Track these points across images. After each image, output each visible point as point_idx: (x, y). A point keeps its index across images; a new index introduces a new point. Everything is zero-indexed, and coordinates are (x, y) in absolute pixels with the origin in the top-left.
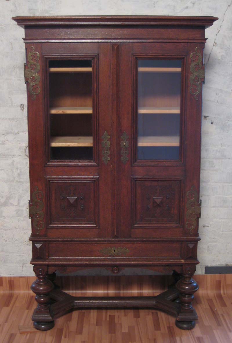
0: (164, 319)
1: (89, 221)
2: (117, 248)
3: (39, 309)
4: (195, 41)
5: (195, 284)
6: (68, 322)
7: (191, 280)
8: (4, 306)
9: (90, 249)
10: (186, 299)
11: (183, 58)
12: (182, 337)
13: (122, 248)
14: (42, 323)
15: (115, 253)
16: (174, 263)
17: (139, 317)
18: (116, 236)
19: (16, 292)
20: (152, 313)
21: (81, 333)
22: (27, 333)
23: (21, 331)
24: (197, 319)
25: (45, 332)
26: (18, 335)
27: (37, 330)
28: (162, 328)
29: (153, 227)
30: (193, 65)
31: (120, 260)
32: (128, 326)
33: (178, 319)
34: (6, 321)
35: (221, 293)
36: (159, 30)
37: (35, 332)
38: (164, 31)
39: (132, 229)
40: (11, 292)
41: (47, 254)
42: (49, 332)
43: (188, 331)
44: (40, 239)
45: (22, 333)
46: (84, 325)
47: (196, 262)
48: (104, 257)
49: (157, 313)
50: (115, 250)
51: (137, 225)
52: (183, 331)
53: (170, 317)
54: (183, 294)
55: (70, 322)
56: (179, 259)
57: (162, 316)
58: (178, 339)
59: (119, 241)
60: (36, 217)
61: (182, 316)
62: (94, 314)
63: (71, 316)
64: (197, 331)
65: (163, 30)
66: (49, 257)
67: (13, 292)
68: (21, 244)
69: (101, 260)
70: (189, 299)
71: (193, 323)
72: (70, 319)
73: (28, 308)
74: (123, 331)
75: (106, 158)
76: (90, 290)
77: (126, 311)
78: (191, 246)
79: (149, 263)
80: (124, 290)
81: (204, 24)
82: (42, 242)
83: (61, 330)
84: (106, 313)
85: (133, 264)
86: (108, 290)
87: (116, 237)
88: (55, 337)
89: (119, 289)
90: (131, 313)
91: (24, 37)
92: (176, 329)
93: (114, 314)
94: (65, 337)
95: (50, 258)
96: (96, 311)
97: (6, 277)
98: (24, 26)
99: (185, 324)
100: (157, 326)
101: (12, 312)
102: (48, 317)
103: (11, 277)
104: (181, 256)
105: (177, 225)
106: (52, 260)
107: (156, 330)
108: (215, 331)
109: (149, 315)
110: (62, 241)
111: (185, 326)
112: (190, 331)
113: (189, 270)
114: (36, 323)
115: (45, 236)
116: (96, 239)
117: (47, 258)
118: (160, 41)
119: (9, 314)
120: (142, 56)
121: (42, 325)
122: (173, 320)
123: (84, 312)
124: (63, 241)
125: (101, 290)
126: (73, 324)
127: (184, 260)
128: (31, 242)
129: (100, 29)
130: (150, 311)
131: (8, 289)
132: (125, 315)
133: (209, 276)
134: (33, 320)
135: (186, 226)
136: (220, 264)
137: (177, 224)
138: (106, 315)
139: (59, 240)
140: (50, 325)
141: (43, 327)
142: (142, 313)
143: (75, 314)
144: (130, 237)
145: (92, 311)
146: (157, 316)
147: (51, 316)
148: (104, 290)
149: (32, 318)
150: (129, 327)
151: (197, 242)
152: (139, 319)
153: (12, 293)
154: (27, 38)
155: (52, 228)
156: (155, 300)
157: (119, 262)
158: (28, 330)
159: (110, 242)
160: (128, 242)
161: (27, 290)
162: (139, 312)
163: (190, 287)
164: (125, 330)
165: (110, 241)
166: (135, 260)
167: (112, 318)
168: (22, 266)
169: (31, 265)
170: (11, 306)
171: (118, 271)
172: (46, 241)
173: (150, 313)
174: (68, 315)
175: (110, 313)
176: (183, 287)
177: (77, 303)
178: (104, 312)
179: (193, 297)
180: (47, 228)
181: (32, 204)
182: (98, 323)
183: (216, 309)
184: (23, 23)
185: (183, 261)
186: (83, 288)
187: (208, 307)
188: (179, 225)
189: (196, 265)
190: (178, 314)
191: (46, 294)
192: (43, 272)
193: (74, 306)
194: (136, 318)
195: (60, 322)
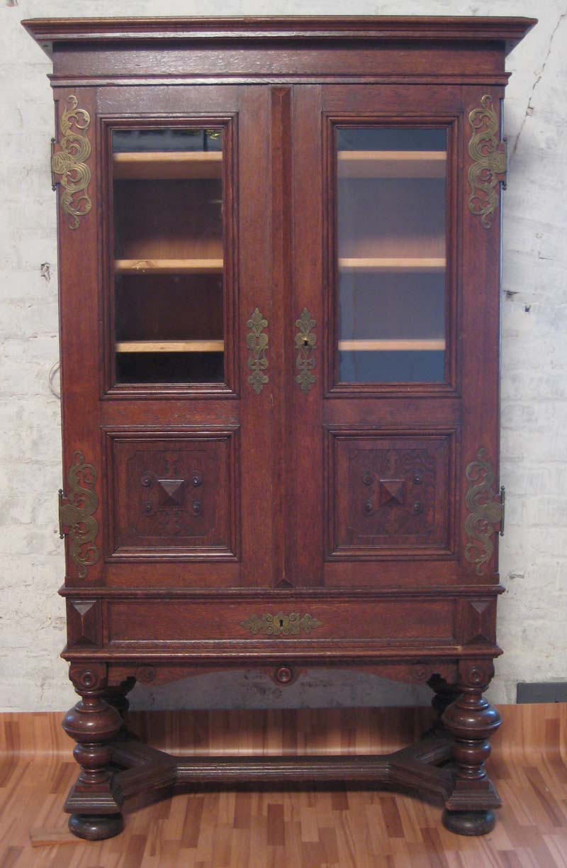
0: (412, 813)
1: (215, 542)
2: (288, 615)
3: (82, 782)
4: (481, 81)
5: (492, 713)
6: (161, 821)
7: (482, 701)
9: (217, 619)
10: (471, 752)
11: (451, 123)
12: (460, 853)
13: (300, 615)
14: (92, 820)
15: (282, 628)
16: (434, 653)
17: (347, 808)
18: (283, 581)
19: (25, 753)
20: (382, 799)
21: (193, 843)
22: (51, 844)
23: (34, 839)
24: (499, 806)
25: (98, 843)
26: (28, 848)
27: (77, 839)
28: (406, 832)
29: (379, 558)
30: (474, 140)
31: (295, 647)
32: (319, 829)
33: (449, 806)
35: (559, 754)
36: (389, 52)
37: (76, 843)
38: (403, 55)
39: (326, 563)
40: (11, 753)
41: (105, 633)
42: (109, 843)
43: (476, 837)
44: (87, 592)
45: (36, 846)
46: (203, 826)
47: (493, 651)
48: (253, 639)
49: (393, 799)
50: (281, 622)
51: (338, 554)
52: (462, 838)
53: (427, 807)
54: (461, 738)
55: (166, 820)
56: (449, 645)
57: (407, 804)
58: (449, 856)
59: (292, 596)
60: (77, 533)
61: (456, 800)
62: (227, 803)
63: (168, 807)
64: (500, 838)
65: (398, 55)
66: (110, 641)
67: (16, 752)
68: (39, 625)
69: (245, 647)
70: (477, 751)
71: (489, 817)
72: (165, 815)
73: (56, 790)
74: (305, 839)
75: (258, 378)
76: (218, 747)
77: (312, 794)
78: (480, 608)
79: (370, 653)
80: (305, 746)
81: (502, 34)
82: (94, 599)
83: (141, 840)
84: (261, 799)
85: (329, 657)
86: (264, 746)
87: (286, 584)
88: (124, 855)
89: (294, 744)
90: (325, 800)
91: (51, 72)
92: (445, 835)
93: (280, 802)
94: (153, 854)
95: (113, 641)
98: (50, 44)
99: (470, 820)
100: (394, 825)
101: (13, 799)
102: (106, 802)
103: (11, 714)
104: (454, 636)
105: (443, 552)
106: (118, 647)
107: (390, 836)
108: (546, 838)
109: (372, 803)
110: (147, 595)
111: (468, 825)
112: (481, 838)
113: (475, 673)
114: (75, 821)
115: (102, 582)
116: (233, 590)
117: (106, 641)
118: (393, 79)
120: (347, 118)
121: (93, 824)
122: (435, 814)
123: (203, 799)
124: (150, 597)
125: (248, 747)
126: (174, 826)
127: (462, 646)
128: (64, 598)
129: (242, 51)
130: (375, 793)
131: (4, 745)
132: (310, 805)
133: (528, 708)
134: (67, 810)
135: (467, 555)
136: (555, 676)
137: (443, 549)
138: (258, 804)
139: (136, 594)
140: (112, 824)
141: (94, 828)
142: (354, 798)
143: (179, 804)
144: (322, 584)
145: (223, 795)
146: (395, 804)
147: (115, 800)
148: (254, 747)
149: (66, 803)
150: (321, 832)
151: (496, 596)
152: (348, 812)
153: (13, 757)
154: (58, 74)
155: (120, 562)
156: (387, 763)
157: (293, 652)
158: (54, 838)
159: (268, 597)
160: (314, 596)
161: (53, 749)
162: (346, 797)
163: (480, 718)
164: (310, 836)
165: (269, 594)
166: (337, 647)
167: (276, 811)
168: (39, 684)
169: (64, 660)
170: (10, 785)
171: (290, 681)
172: (100, 598)
173: (377, 800)
174: (160, 805)
175: (270, 799)
176: (462, 719)
177: (183, 771)
178: (255, 797)
179: (487, 747)
180: (106, 563)
181: (66, 498)
182: (239, 822)
183: (547, 790)
184: (49, 36)
185: (459, 647)
186: (199, 741)
187: (528, 785)
188: (449, 553)
189: (494, 659)
190: (450, 794)
191: (102, 740)
192: (94, 679)
193: (175, 779)
194: (338, 811)
195: (138, 820)
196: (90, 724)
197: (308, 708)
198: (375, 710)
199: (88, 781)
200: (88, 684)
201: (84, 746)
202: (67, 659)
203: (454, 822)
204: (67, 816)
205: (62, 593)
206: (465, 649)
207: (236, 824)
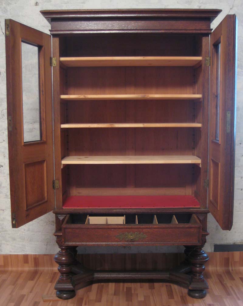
0: (177, 290)
3: (61, 279)
5: (205, 255)
6: (89, 293)
7: (202, 251)
8: (29, 280)
10: (198, 269)
12: (194, 304)
14: (64, 292)
17: (154, 288)
19: (40, 269)
20: (166, 285)
21: (100, 301)
22: (50, 301)
23: (44, 299)
24: (208, 288)
25: (66, 300)
26: (42, 302)
27: (59, 299)
28: (175, 297)
33: (190, 288)
34: (31, 292)
35: (229, 270)
36: (170, 22)
37: (59, 300)
40: (36, 269)
42: (70, 300)
43: (199, 299)
44: (62, 212)
45: (45, 301)
46: (103, 294)
47: (206, 233)
49: (170, 286)
52: (195, 299)
53: (182, 288)
54: (194, 264)
57: (175, 287)
61: (193, 286)
62: (112, 286)
63: (91, 288)
64: (208, 299)
65: (173, 22)
67: (38, 268)
68: (45, 224)
70: (200, 269)
71: (204, 292)
72: (90, 290)
73: (51, 282)
74: (139, 300)
77: (142, 283)
78: (201, 218)
81: (210, 15)
82: (65, 214)
83: (82, 299)
84: (124, 285)
88: (75, 304)
90: (146, 285)
91: (50, 29)
92: (189, 298)
93: (130, 287)
94: (85, 304)
96: (113, 284)
97: (31, 255)
98: (50, 19)
99: (197, 293)
100: (171, 295)
101: (36, 285)
102: (69, 286)
103: (36, 255)
107: (169, 298)
108: (225, 300)
109: (163, 287)
111: (197, 295)
112: (201, 299)
114: (58, 293)
118: (171, 31)
119: (34, 286)
121: (65, 294)
122: (185, 291)
123: (103, 285)
126: (93, 295)
128: (55, 214)
129: (118, 21)
130: (164, 283)
131: (33, 265)
132: (141, 287)
133: (218, 253)
134: (56, 289)
136: (228, 242)
138: (123, 287)
139: (80, 213)
140: (71, 294)
141: (65, 295)
142: (156, 285)
143: (95, 286)
145: (110, 284)
147: (72, 285)
149: (55, 287)
150: (145, 297)
151: (207, 214)
152: (154, 290)
153: (36, 270)
154: (53, 30)
158: (51, 298)
161: (50, 267)
162: (154, 284)
163: (201, 257)
164: (141, 298)
167: (129, 290)
168: (46, 244)
170: (35, 280)
172: (68, 214)
174: (88, 287)
175: (127, 285)
177: (96, 275)
178: (121, 284)
179: (203, 267)
182: (116, 293)
183: (225, 282)
184: (50, 16)
187: (218, 281)
189: (206, 236)
190: (190, 284)
191: (67, 265)
193: (93, 278)
194: (151, 290)
195: (80, 292)
196: (64, 259)
197: (140, 253)
198: (164, 254)
199: (63, 279)
201: (62, 266)
202: (56, 236)
203: (191, 294)
204: (55, 291)
207: (115, 294)
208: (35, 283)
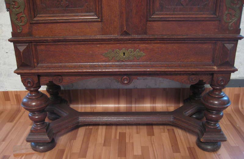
0: (182, 137)
2: (127, 50)
3: (34, 128)
6: (73, 141)
7: (222, 93)
9: (91, 52)
10: (214, 116)
13: (134, 50)
15: (124, 57)
16: (203, 70)
17: (153, 135)
18: (125, 31)
20: (168, 130)
23: (15, 153)
24: (226, 141)
25: (43, 154)
26: (12, 156)
27: (34, 152)
28: (181, 150)
29: (177, 19)
31: (132, 66)
32: (141, 147)
33: (202, 140)
35: (239, 108)
37: (32, 154)
39: (148, 22)
41: (35, 60)
43: (213, 153)
44: (22, 39)
45: (16, 155)
46: (90, 145)
47: (233, 69)
48: (110, 62)
49: (173, 130)
50: (124, 53)
51: (155, 17)
54: (210, 110)
55: (75, 141)
56: (210, 66)
57: (179, 132)
59: (129, 40)
60: (14, 8)
61: (206, 137)
62: (102, 131)
63: (76, 134)
66: (38, 64)
69: (106, 67)
70: (217, 116)
72: (74, 138)
74: (135, 153)
76: (100, 104)
77: (138, 127)
78: (229, 46)
79: (170, 70)
80: (135, 103)
82: (26, 43)
83: (62, 151)
84: (116, 129)
85: (149, 71)
86: (119, 104)
87: (126, 33)
89: (131, 103)
90: (144, 129)
93: (124, 131)
95: (39, 65)
96: (104, 127)
97: (12, 92)
99: (210, 146)
100: (175, 147)
101: (14, 129)
103: (17, 92)
104: (213, 62)
105: (212, 16)
106: (42, 67)
109: (164, 132)
110: (53, 40)
112: (215, 153)
113: (221, 80)
115: (30, 34)
116: (99, 37)
117: (36, 64)
122: (193, 138)
123: (92, 129)
124: (55, 41)
125: (112, 104)
126: (77, 144)
127: (217, 66)
128: (12, 43)
130: (165, 127)
132: (137, 133)
134: (27, 141)
135: (225, 18)
137: (212, 14)
138: (115, 132)
139: (48, 40)
141: (41, 148)
142: (156, 129)
143: (82, 131)
144: (145, 33)
145: (100, 127)
146: (174, 133)
148: (115, 104)
149: (27, 138)
150: (143, 148)
152: (154, 136)
155: (37, 23)
156: (172, 116)
157: (130, 69)
158: (24, 151)
160: (142, 40)
162: (153, 129)
163: (220, 102)
164: (138, 151)
165: (117, 39)
166: (152, 66)
167: (123, 136)
169: (16, 74)
171: (129, 82)
172: (31, 42)
173: (166, 130)
174: (73, 132)
175: (120, 129)
176: (211, 101)
177: (82, 119)
180: (31, 24)
182: (106, 143)
185: (215, 67)
186: (92, 101)
188: (215, 16)
189: (232, 74)
190: (203, 135)
192: (32, 83)
193: (78, 123)
194: (150, 137)
195: (62, 140)
196: (34, 104)
197: (137, 88)
198: (164, 89)
199: (37, 128)
200: (29, 85)
202: (18, 74)
203: (203, 146)
205: (10, 40)
206: (219, 68)
207: (104, 145)
208: (13, 127)
